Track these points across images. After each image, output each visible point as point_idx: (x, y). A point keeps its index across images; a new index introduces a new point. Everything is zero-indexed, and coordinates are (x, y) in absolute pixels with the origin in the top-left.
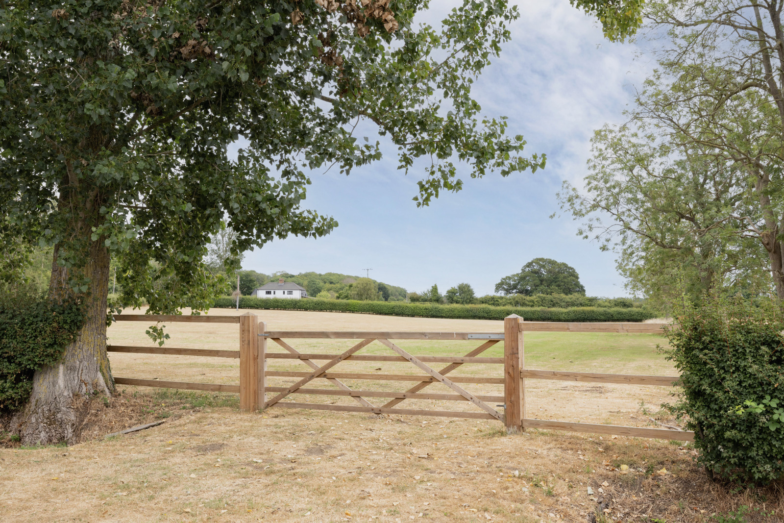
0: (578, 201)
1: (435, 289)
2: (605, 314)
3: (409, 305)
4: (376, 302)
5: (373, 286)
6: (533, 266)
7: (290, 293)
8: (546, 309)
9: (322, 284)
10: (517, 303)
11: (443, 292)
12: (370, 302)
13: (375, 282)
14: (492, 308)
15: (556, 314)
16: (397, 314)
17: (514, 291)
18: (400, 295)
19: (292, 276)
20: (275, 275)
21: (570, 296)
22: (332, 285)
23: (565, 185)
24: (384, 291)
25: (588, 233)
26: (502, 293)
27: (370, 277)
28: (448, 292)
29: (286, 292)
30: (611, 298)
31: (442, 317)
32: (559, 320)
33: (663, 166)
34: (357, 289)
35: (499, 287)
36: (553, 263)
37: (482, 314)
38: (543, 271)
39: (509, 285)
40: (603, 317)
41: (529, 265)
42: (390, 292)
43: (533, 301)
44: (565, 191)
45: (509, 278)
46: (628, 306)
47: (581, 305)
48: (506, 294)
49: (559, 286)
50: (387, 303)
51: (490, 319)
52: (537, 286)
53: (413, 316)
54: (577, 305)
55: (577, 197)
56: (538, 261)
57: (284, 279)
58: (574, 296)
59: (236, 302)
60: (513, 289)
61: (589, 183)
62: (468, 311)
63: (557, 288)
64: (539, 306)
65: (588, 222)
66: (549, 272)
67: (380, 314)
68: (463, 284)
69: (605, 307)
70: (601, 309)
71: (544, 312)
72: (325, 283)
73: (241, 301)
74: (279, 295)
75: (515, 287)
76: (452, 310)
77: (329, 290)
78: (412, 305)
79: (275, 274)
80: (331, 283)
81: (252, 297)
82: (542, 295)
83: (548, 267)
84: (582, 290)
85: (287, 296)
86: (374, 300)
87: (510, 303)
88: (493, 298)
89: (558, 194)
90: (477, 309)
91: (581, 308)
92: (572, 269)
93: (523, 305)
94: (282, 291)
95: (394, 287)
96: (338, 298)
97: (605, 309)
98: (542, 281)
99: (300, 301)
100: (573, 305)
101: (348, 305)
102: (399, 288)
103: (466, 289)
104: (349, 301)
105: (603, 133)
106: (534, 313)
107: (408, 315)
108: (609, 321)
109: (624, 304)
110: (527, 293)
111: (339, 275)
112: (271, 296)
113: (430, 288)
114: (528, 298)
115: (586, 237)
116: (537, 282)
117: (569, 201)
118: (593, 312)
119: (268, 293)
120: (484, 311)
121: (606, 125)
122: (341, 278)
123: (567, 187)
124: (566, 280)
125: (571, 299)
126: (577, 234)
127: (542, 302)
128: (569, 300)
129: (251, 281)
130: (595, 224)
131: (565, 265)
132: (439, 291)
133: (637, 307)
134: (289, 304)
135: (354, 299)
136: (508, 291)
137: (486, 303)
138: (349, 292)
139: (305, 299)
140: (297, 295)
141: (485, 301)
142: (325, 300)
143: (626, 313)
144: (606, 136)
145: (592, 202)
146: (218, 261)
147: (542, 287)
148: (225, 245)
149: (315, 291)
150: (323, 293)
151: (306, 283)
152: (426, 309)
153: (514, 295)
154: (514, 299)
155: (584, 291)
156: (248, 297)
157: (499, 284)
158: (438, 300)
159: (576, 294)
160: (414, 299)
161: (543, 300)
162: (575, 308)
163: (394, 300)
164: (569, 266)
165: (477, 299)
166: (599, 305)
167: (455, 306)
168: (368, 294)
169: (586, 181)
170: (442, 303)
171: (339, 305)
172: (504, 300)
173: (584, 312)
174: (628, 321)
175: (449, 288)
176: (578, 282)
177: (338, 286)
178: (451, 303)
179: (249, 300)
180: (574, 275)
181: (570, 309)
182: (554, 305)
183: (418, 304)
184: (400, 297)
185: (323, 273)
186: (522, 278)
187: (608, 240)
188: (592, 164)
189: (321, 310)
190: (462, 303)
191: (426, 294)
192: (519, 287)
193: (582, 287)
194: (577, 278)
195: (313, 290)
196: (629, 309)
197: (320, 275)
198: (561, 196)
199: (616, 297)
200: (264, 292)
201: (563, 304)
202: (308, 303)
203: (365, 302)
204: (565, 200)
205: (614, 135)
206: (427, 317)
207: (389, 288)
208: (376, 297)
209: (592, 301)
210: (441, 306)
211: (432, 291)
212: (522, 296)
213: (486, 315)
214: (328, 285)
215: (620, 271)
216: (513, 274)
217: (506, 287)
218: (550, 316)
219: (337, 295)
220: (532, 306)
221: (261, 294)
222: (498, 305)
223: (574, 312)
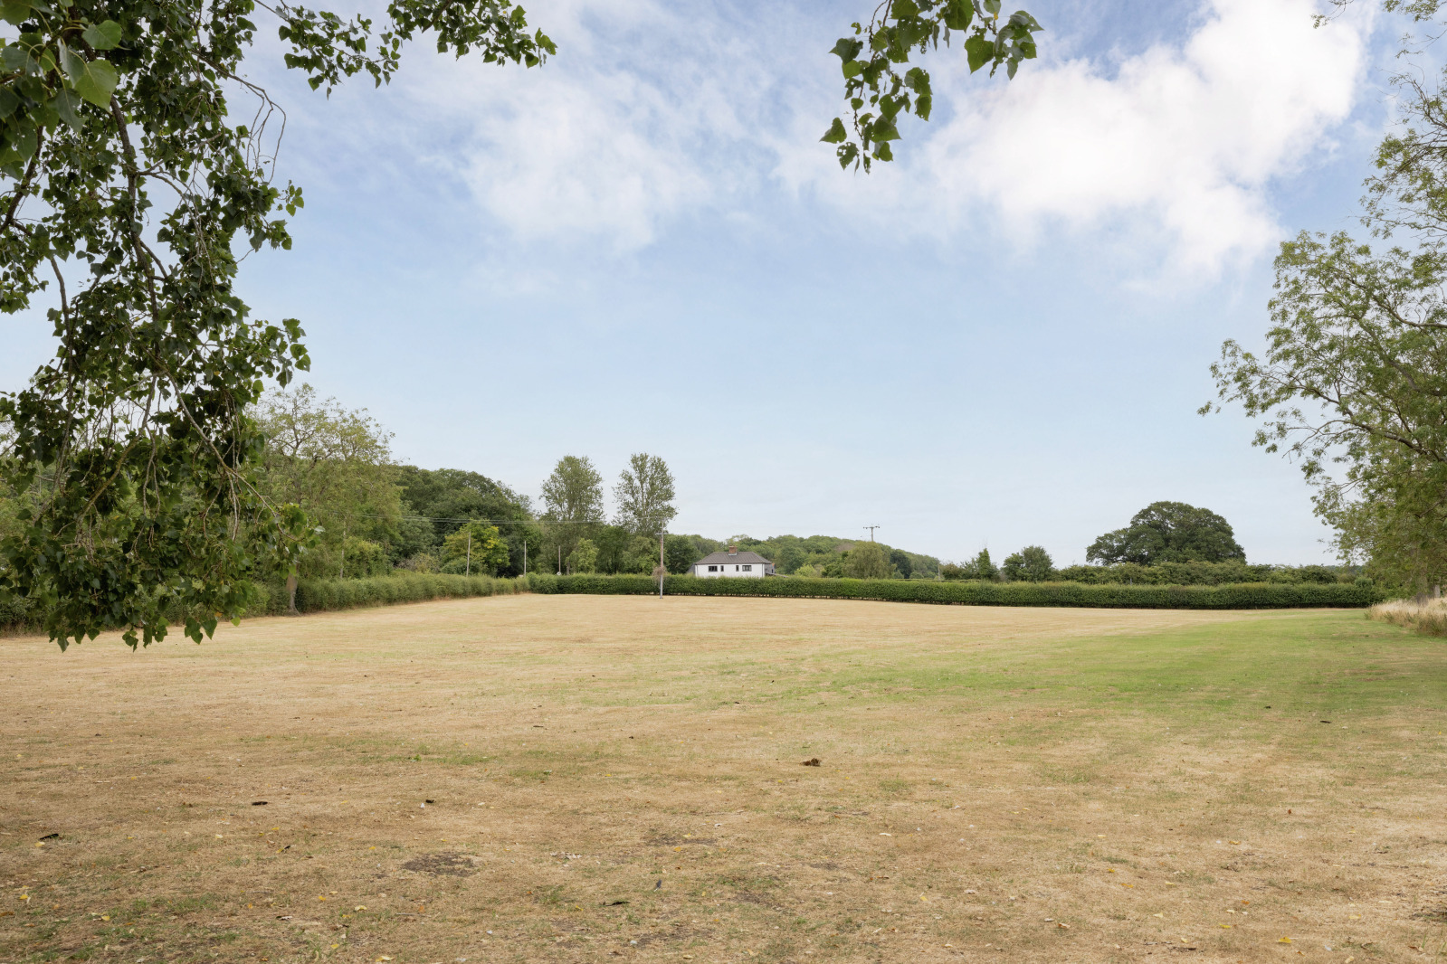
0: (1256, 379)
1: (984, 557)
2: (1287, 594)
3: (941, 584)
4: (886, 581)
5: (881, 553)
6: (1152, 516)
7: (747, 568)
8: (1179, 587)
9: (803, 554)
10: (1126, 579)
11: (998, 561)
12: (877, 581)
13: (885, 548)
14: (1084, 586)
15: (1197, 595)
16: (923, 600)
17: (1120, 558)
18: (929, 568)
19: (757, 543)
20: (731, 542)
21: (1220, 565)
22: (820, 555)
23: (1229, 350)
24: (901, 562)
25: (1278, 442)
26: (1098, 562)
27: (877, 540)
28: (1008, 561)
29: (740, 566)
30: (1296, 566)
31: (998, 604)
32: (1204, 606)
33: (1426, 305)
34: (855, 560)
35: (1092, 552)
36: (1185, 509)
37: (1066, 598)
38: (1169, 524)
39: (1111, 548)
40: (1283, 600)
41: (1144, 514)
42: (912, 564)
43: (1154, 575)
44: (1229, 360)
45: (1110, 536)
46: (1328, 581)
47: (1242, 579)
48: (1107, 563)
49: (1198, 548)
50: (905, 582)
51: (1081, 606)
52: (1160, 548)
53: (948, 603)
54: (1234, 580)
55: (1254, 371)
56: (1158, 507)
57: (745, 547)
58: (1228, 565)
59: (658, 584)
60: (1118, 556)
61: (1277, 344)
62: (1042, 592)
63: (1194, 551)
64: (1166, 583)
65: (1276, 420)
66: (1180, 524)
67: (894, 600)
68: (1032, 548)
69: (1285, 582)
70: (1279, 587)
71: (1176, 593)
72: (809, 551)
73: (668, 582)
74: (730, 572)
75: (1121, 551)
76: (1015, 592)
77: (814, 563)
78: (948, 584)
79: (731, 540)
80: (818, 552)
81: (688, 575)
82: (1170, 564)
83: (1178, 516)
84: (1239, 554)
85: (742, 574)
86: (884, 577)
87: (1116, 579)
88: (1084, 571)
89: (1214, 368)
90: (1059, 590)
91: (1243, 585)
92: (1220, 518)
93: (1138, 580)
94: (734, 566)
95: (920, 557)
96: (825, 575)
97: (1285, 585)
98: (1167, 540)
99: (762, 581)
100: (1227, 579)
101: (840, 586)
102: (927, 557)
103: (1038, 556)
104: (842, 580)
105: (1297, 251)
106: (1157, 594)
107: (941, 602)
108: (1294, 606)
109: (1319, 575)
110: (1143, 560)
111: (831, 539)
112: (717, 575)
113: (977, 556)
114: (1146, 569)
115: (1274, 448)
116: (1160, 542)
117: (1238, 379)
118: (1265, 591)
119: (713, 569)
120: (1070, 592)
121: (1303, 234)
122: (833, 543)
123: (1233, 353)
124: (1209, 538)
125: (1222, 569)
126: (1254, 444)
127: (1171, 576)
128: (1219, 571)
129: (687, 551)
130: (1291, 421)
131: (1207, 513)
132: (992, 560)
133: (1345, 581)
134: (744, 586)
135: (850, 576)
136: (1109, 559)
137: (1072, 578)
138: (842, 565)
139: (770, 578)
140: (757, 571)
141: (1071, 574)
142: (804, 579)
143: (1325, 593)
144: (1304, 256)
145: (1285, 380)
146: (636, 521)
147: (1168, 551)
148: (646, 495)
149: (793, 566)
150: (805, 568)
151: (778, 552)
152: (971, 591)
153: (1118, 564)
154: (1121, 571)
155: (1243, 555)
156: (680, 576)
157: (1094, 547)
158: (990, 574)
159: (1231, 561)
160: (951, 573)
161: (1172, 572)
162: (1232, 585)
163: (919, 577)
164: (1215, 513)
165: (1056, 573)
166: (1274, 580)
167: (1019, 584)
168: (873, 568)
169: (1272, 340)
170: (998, 579)
171: (826, 586)
172: (1104, 574)
173: (1247, 591)
174: (1331, 605)
175: (1009, 555)
176: (1232, 541)
177: (830, 555)
178: (1014, 580)
179: (681, 581)
180: (1222, 528)
181: (1222, 586)
182: (1192, 581)
183: (957, 583)
184: (930, 573)
185: (806, 536)
186: (1133, 535)
187: (1318, 453)
188: (1278, 309)
189: (797, 595)
190: (1032, 580)
191: (970, 566)
192: (1128, 551)
193: (1239, 549)
194: (1230, 534)
195: (791, 563)
196: (1331, 585)
197: (802, 540)
198: (1221, 370)
199: (1305, 565)
200: (706, 567)
201: (1209, 578)
202: (775, 583)
203: (868, 581)
204: (1230, 378)
205: (1320, 252)
206: (973, 604)
207: (911, 558)
208: (886, 573)
209: (1261, 572)
210: (996, 586)
211: (980, 561)
212: (1136, 565)
213: (1074, 599)
214: (813, 556)
215: (1321, 517)
216: (1116, 529)
217: (1105, 552)
218: (1186, 599)
219: (823, 569)
220: (1154, 583)
221: (702, 571)
222: (1094, 582)
223: (1230, 591)
